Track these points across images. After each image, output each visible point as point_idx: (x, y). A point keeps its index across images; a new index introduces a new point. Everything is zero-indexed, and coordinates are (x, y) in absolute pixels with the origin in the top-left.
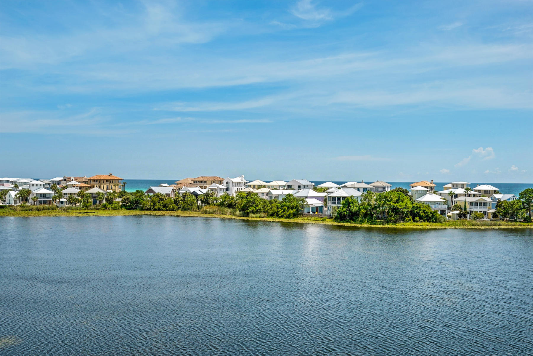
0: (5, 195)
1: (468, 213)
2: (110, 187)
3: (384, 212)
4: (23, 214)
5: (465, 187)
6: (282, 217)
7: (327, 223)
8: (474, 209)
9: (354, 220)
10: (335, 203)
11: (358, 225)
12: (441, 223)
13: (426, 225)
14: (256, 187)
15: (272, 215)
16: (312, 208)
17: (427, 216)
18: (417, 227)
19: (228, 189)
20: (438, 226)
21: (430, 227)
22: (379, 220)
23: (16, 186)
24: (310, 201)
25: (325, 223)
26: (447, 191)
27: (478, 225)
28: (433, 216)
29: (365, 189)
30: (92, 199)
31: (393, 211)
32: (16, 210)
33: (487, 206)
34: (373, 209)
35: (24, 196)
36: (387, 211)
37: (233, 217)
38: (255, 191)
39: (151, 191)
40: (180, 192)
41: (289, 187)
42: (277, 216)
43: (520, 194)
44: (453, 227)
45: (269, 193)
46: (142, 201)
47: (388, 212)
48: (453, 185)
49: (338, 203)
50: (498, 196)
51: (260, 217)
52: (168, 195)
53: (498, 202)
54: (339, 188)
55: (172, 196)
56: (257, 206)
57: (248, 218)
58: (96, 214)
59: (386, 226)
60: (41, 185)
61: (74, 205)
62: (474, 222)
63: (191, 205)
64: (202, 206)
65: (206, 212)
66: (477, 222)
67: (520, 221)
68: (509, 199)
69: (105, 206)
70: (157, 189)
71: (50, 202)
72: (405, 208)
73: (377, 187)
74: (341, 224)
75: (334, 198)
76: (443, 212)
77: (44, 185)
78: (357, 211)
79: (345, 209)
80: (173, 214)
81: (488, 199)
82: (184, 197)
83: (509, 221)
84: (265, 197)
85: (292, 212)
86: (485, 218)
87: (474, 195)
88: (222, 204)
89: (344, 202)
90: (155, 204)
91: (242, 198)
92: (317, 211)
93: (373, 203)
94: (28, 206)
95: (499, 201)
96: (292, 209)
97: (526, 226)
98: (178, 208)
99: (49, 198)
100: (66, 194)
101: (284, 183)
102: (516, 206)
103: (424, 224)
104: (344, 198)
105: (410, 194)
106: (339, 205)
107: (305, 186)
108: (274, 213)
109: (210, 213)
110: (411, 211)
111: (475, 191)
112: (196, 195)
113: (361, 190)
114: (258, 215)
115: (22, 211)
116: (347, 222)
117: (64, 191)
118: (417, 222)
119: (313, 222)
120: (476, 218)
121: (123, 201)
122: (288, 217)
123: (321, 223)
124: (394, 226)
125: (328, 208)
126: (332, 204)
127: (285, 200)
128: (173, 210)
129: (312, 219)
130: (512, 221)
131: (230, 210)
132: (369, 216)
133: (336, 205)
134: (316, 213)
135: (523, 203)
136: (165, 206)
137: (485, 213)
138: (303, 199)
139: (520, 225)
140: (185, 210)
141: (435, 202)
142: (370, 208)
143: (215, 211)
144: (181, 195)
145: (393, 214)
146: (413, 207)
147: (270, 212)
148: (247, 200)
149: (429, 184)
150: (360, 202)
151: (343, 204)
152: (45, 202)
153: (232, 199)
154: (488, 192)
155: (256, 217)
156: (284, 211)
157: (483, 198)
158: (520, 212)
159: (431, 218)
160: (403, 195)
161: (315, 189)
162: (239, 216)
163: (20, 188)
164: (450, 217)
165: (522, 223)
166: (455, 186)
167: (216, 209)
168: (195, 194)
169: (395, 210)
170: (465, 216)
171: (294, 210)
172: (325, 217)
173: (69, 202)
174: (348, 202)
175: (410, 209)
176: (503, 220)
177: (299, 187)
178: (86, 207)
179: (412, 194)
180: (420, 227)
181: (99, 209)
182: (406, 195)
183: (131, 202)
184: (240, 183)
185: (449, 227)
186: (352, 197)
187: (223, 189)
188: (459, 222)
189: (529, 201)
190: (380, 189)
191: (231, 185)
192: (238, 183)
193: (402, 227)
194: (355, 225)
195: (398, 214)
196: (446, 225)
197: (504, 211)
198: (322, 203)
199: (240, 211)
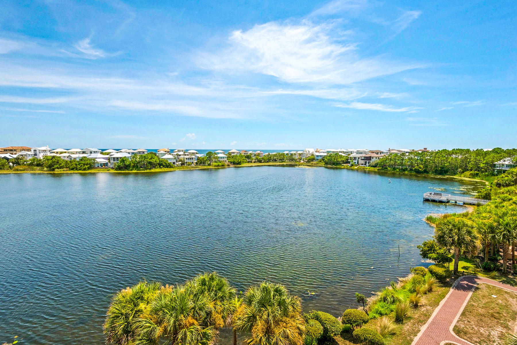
3: (144, 164)
5: (184, 151)
6: (80, 170)
7: (111, 172)
8: (187, 161)
9: (127, 169)
11: (130, 172)
12: (173, 168)
13: (166, 169)
14: (59, 153)
15: (73, 169)
16: (100, 164)
17: (167, 165)
19: (35, 155)
20: (172, 169)
21: (168, 170)
22: (142, 168)
24: (98, 160)
25: (109, 171)
26: (176, 153)
31: (149, 164)
33: (193, 160)
34: (138, 163)
36: (145, 164)
37: (42, 172)
38: (58, 155)
41: (84, 153)
42: (77, 169)
43: (206, 154)
44: (179, 170)
45: (69, 156)
47: (147, 164)
48: (178, 150)
49: (117, 161)
50: (197, 155)
51: (63, 171)
53: (198, 158)
54: (117, 153)
56: (61, 164)
57: (54, 172)
59: (146, 171)
62: (188, 167)
63: (3, 166)
64: (13, 166)
65: (17, 170)
66: (189, 167)
67: (207, 166)
68: (202, 156)
72: (155, 162)
73: (140, 152)
74: (119, 171)
75: (114, 158)
76: (174, 163)
78: (129, 165)
79: (121, 164)
81: (194, 157)
83: (202, 165)
84: (66, 159)
85: (87, 167)
86: (193, 165)
87: (188, 155)
88: (31, 164)
89: (121, 160)
91: (48, 160)
92: (104, 165)
93: (138, 160)
96: (87, 165)
97: (209, 167)
101: (80, 150)
102: (205, 159)
103: (165, 169)
104: (120, 158)
105: (157, 155)
107: (95, 152)
108: (74, 168)
109: (21, 170)
111: (188, 153)
112: (7, 159)
114: (62, 170)
116: (123, 170)
118: (162, 168)
119: (102, 172)
120: (189, 165)
122: (85, 169)
123: (107, 172)
124: (150, 171)
125: (111, 164)
126: (113, 161)
127: (81, 160)
129: (101, 170)
130: (204, 166)
131: (38, 168)
132: (136, 166)
133: (116, 162)
134: (104, 167)
135: (208, 158)
137: (192, 162)
138: (94, 159)
141: (170, 158)
142: (136, 162)
143: (26, 169)
145: (149, 165)
146: (160, 161)
147: (71, 167)
148: (52, 161)
149: (167, 150)
150: (130, 160)
151: (120, 161)
153: (40, 161)
154: (193, 153)
155: (61, 171)
156: (81, 166)
157: (191, 156)
158: (207, 161)
159: (168, 166)
160: (154, 155)
161: (102, 153)
162: (46, 171)
164: (177, 165)
166: (179, 151)
167: (27, 168)
168: (5, 158)
169: (150, 163)
170: (184, 164)
171: (88, 166)
172: (109, 169)
174: (123, 160)
175: (158, 162)
176: (200, 165)
177: (91, 152)
179: (158, 155)
180: (163, 171)
182: (156, 155)
184: (45, 150)
185: (177, 170)
186: (125, 157)
187: (32, 155)
188: (181, 167)
189: (210, 157)
190: (141, 153)
191: (38, 152)
192: (43, 150)
193: (154, 171)
194: (128, 172)
195: (152, 165)
196: (175, 169)
197: (200, 162)
198: (107, 161)
199: (47, 168)
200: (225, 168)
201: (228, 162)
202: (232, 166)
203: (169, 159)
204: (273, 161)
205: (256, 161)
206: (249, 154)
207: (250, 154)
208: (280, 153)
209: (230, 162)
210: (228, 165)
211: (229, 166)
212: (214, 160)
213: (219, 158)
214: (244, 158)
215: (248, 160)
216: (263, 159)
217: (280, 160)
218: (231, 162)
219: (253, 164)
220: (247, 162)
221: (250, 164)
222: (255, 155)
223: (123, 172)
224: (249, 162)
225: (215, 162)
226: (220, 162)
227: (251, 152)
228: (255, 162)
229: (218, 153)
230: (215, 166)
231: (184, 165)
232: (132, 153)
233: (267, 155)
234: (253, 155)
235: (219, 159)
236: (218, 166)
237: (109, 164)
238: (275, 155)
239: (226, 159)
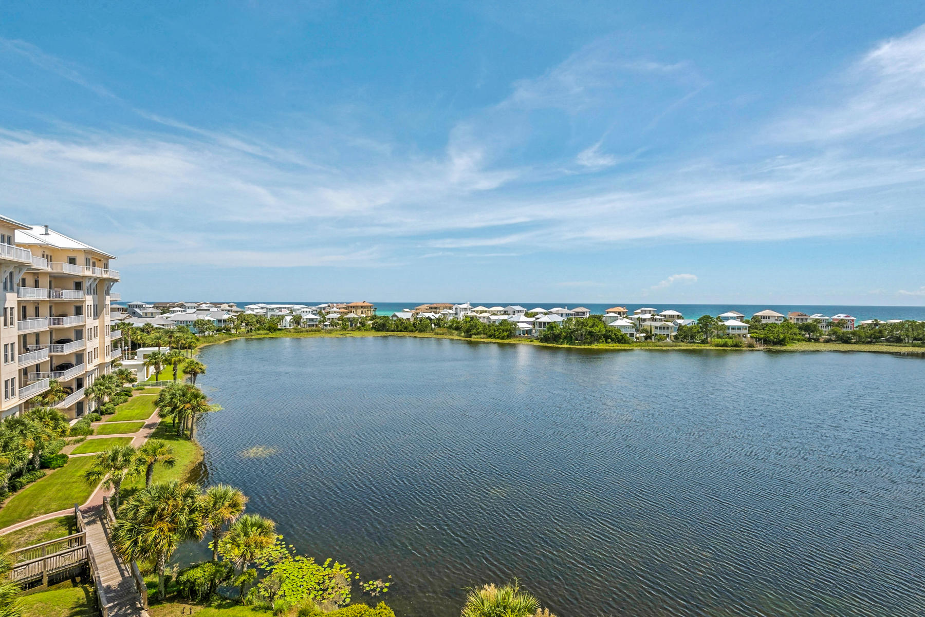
0: (282, 320)
1: (653, 335)
2: (364, 312)
4: (296, 335)
5: (652, 313)
6: (498, 338)
7: (534, 344)
8: (658, 332)
9: (555, 342)
10: (541, 327)
11: (559, 346)
12: (629, 343)
14: (479, 312)
15: (490, 336)
16: (523, 331)
17: (618, 338)
18: (609, 348)
19: (456, 314)
20: (627, 347)
21: (620, 348)
22: (577, 342)
23: (291, 312)
24: (521, 325)
25: (532, 343)
27: (661, 346)
28: (623, 338)
29: (567, 315)
30: (350, 323)
32: (290, 332)
33: (670, 330)
34: (572, 332)
35: (297, 320)
36: (584, 334)
37: (459, 338)
38: (478, 315)
39: (395, 316)
40: (418, 317)
41: (505, 313)
42: (494, 337)
43: (698, 320)
44: (640, 348)
45: (488, 318)
46: (388, 324)
48: (642, 311)
49: (544, 327)
50: (679, 321)
51: (481, 338)
52: (408, 319)
53: (679, 327)
54: (546, 314)
55: (412, 320)
56: (478, 329)
58: (351, 335)
59: (583, 347)
60: (309, 311)
61: (335, 327)
62: (658, 344)
63: (426, 327)
64: (435, 328)
65: (437, 334)
66: (660, 343)
67: (698, 343)
68: (689, 324)
69: (359, 329)
70: (400, 315)
71: (316, 325)
72: (599, 332)
73: (578, 313)
74: (546, 344)
75: (540, 323)
76: (632, 335)
77: (312, 312)
78: (559, 334)
79: (549, 332)
80: (411, 335)
81: (670, 324)
82: (421, 321)
83: (689, 342)
84: (486, 321)
85: (506, 334)
86: (668, 340)
87: (659, 320)
88: (450, 327)
89: (549, 326)
90: (397, 327)
91: (467, 321)
92: (527, 333)
93: (572, 327)
94: (300, 329)
95: (680, 325)
96: (506, 331)
97: (703, 347)
98: (416, 330)
99: (315, 322)
100: (329, 319)
101: (502, 309)
102: (695, 330)
103: (615, 345)
104: (549, 323)
105: (603, 319)
106: (544, 329)
107: (518, 311)
108: (492, 335)
109: (441, 334)
110: (605, 334)
111: (661, 316)
112: (431, 319)
113: (564, 315)
114: (479, 336)
115: (295, 332)
116: (551, 343)
117: (327, 317)
118: (609, 343)
119: (523, 342)
120: (660, 340)
121: (373, 324)
122: (503, 338)
123: (529, 343)
124: (590, 347)
125: (536, 331)
126: (539, 327)
127: (501, 324)
128: (412, 331)
129: (522, 340)
130: (691, 342)
131: (456, 332)
132: (570, 337)
133: (542, 329)
134: (526, 335)
135: (701, 327)
136: (406, 329)
137: (668, 335)
138: (515, 323)
139: (698, 346)
140: (422, 332)
142: (569, 331)
143: (445, 333)
144: (419, 319)
145: (589, 337)
146: (606, 330)
147: (489, 334)
148: (471, 324)
149: (622, 310)
150: (562, 327)
151: (547, 328)
152: (313, 325)
153: (459, 323)
154: (671, 317)
155: (478, 338)
156: (500, 334)
157: (666, 323)
158: (698, 335)
159: (621, 340)
160: (598, 321)
161: (527, 315)
162: (463, 337)
163: (294, 313)
164: (637, 339)
165: (700, 345)
166: (644, 312)
167: (446, 331)
168: (429, 318)
169: (590, 333)
171: (508, 333)
172: (533, 339)
173: (331, 325)
174: (551, 326)
175: (604, 332)
176: (683, 342)
177: (514, 313)
178: (344, 329)
179: (606, 319)
180: (611, 348)
181: (354, 330)
182: (601, 320)
183: (379, 326)
184: (466, 308)
185: (636, 348)
186: (555, 322)
187: (453, 314)
188: (644, 344)
189: (706, 325)
190: (580, 314)
191: (458, 310)
192: (464, 308)
193: (596, 347)
194: (557, 346)
195: (593, 337)
196: (633, 346)
197: (684, 334)
198: (531, 327)
199: (465, 333)
200: (740, 350)
201: (751, 337)
202: (761, 348)
203: (624, 327)
204: (888, 340)
205: (833, 338)
206: (809, 321)
207: (816, 320)
208: (914, 322)
209: (756, 338)
210: (751, 346)
211: (753, 347)
212: (715, 332)
213: (728, 327)
214: (797, 331)
215: (807, 336)
216: (854, 334)
217: (915, 339)
218: (758, 339)
219: (823, 345)
220: (803, 340)
221: (812, 346)
222: (830, 324)
223: (550, 345)
224: (809, 340)
225: (719, 337)
226: (731, 338)
227: (817, 317)
228: (827, 341)
229: (727, 319)
230: (717, 345)
231: (651, 339)
232: (566, 314)
233: (870, 325)
234: (824, 324)
235: (727, 331)
236: (725, 345)
237: (534, 331)
238: (894, 327)
239: (746, 331)
